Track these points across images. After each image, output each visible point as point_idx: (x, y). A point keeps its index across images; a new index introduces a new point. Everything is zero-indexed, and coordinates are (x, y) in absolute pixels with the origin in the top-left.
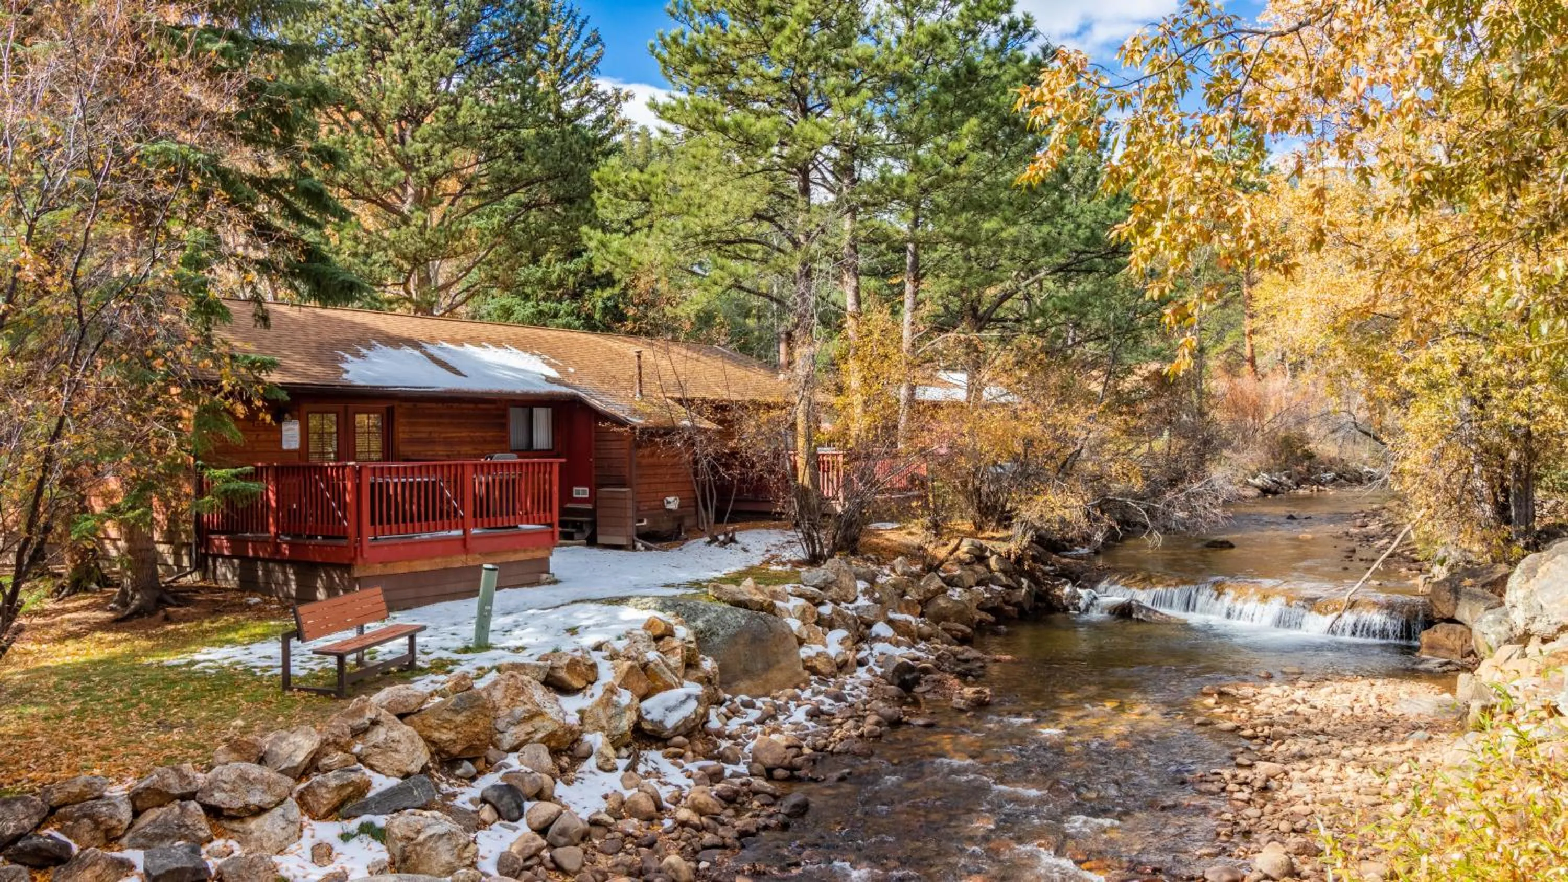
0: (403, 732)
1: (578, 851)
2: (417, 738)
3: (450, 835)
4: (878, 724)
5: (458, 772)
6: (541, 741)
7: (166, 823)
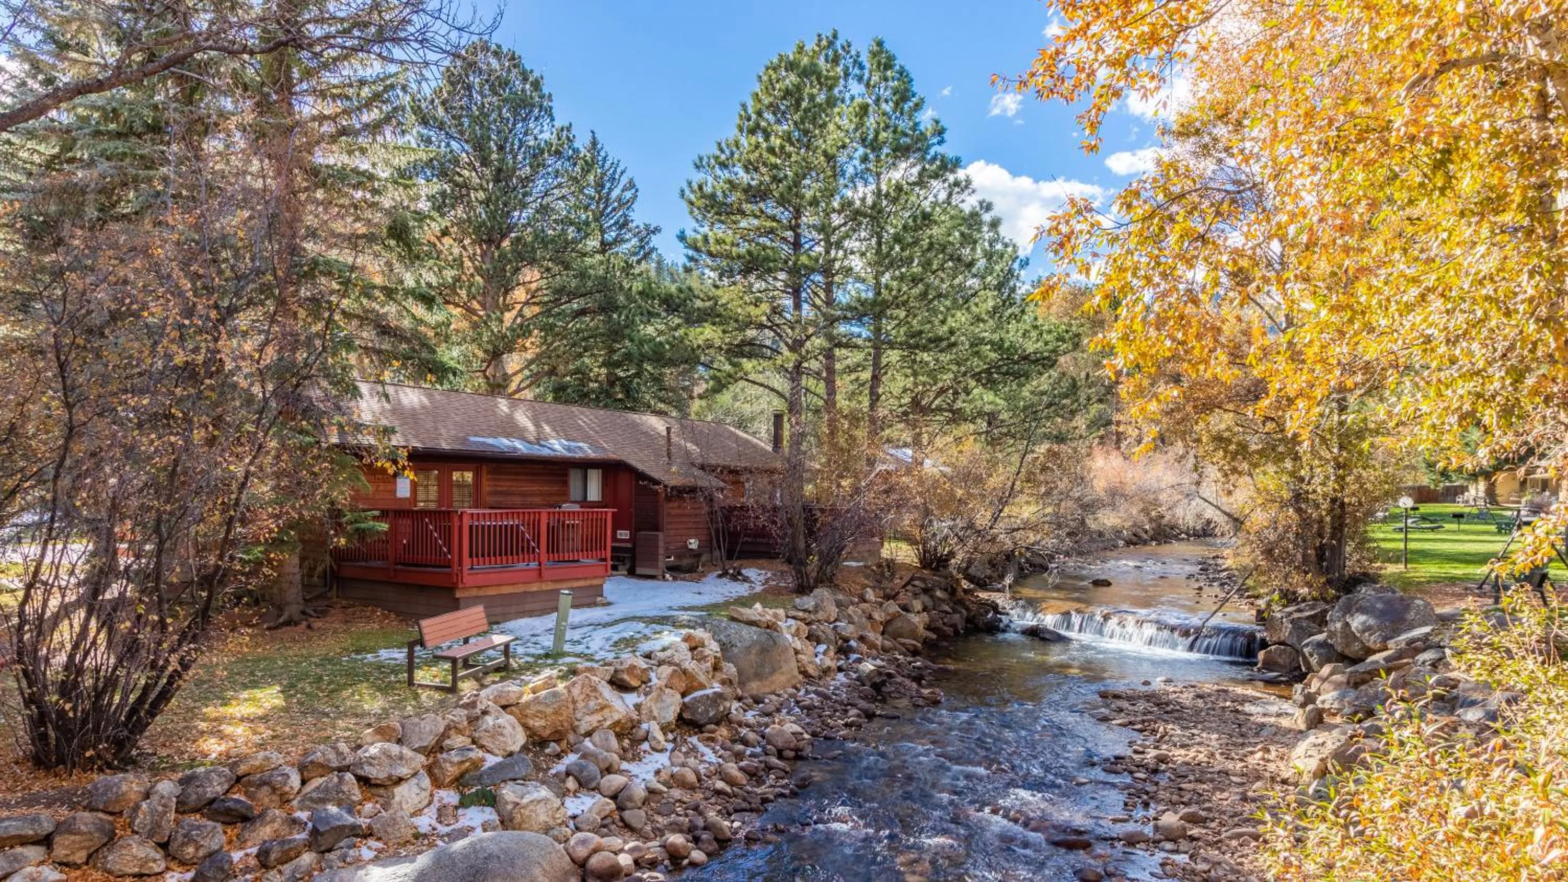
0: (506, 720)
1: (642, 813)
2: (517, 724)
3: (546, 800)
4: (858, 716)
5: (547, 751)
6: (610, 728)
7: (327, 790)
